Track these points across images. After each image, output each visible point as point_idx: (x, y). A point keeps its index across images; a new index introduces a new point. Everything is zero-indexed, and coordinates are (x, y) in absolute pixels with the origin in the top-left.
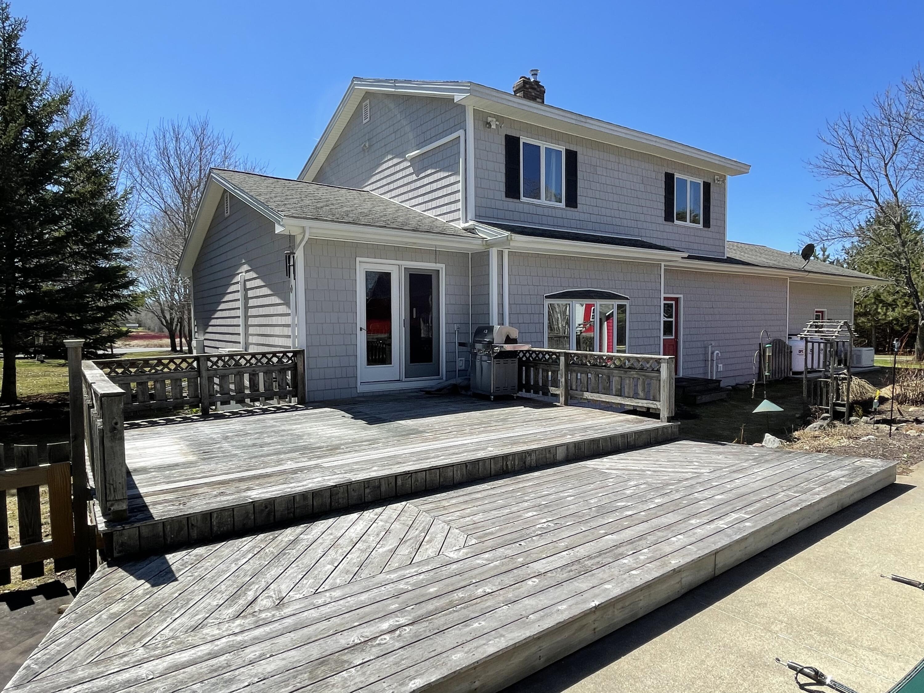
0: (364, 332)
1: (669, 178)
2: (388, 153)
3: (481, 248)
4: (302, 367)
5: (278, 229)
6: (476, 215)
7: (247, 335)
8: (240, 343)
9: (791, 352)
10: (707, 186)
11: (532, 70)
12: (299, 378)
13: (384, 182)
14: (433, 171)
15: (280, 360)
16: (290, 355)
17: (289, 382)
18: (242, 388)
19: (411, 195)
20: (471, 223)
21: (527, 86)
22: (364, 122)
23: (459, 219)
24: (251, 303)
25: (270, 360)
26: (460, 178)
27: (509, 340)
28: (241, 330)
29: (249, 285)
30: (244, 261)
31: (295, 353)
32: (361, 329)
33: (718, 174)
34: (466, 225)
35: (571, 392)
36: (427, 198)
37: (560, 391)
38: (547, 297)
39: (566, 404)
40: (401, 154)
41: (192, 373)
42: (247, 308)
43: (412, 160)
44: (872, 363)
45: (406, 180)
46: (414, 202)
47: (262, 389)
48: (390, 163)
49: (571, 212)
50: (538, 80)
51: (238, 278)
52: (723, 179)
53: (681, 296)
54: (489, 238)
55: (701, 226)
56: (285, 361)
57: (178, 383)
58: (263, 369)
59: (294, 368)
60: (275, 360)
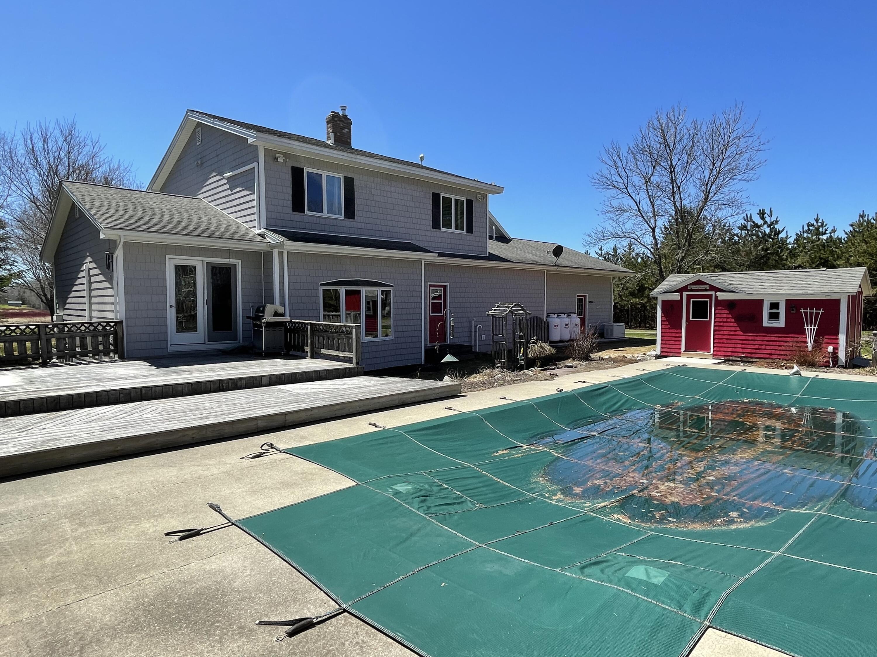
0: (174, 310)
1: (436, 197)
2: (213, 171)
3: (268, 249)
4: (121, 333)
5: (102, 236)
6: (267, 224)
7: (91, 310)
8: (85, 317)
9: (548, 326)
10: (470, 203)
11: (341, 106)
12: (119, 340)
13: (211, 193)
14: (241, 189)
15: (104, 327)
16: (112, 324)
17: (112, 343)
18: (74, 347)
19: (228, 205)
20: (263, 230)
21: (336, 119)
22: (198, 144)
23: (255, 227)
24: (94, 286)
25: (96, 327)
26: (255, 197)
27: (276, 314)
28: (86, 307)
29: (92, 272)
30: (88, 254)
31: (116, 323)
32: (171, 306)
33: (480, 193)
34: (259, 231)
35: (315, 349)
36: (237, 208)
37: (308, 349)
38: (321, 285)
39: (312, 357)
40: (221, 173)
41: (34, 336)
42: (90, 290)
43: (229, 178)
44: (623, 335)
45: (225, 194)
46: (230, 210)
47: (90, 348)
48: (215, 179)
49: (349, 222)
50: (346, 114)
51: (84, 268)
52: (485, 197)
53: (448, 284)
54: (273, 242)
55: (465, 232)
56: (108, 328)
57: (23, 343)
58: (90, 334)
59: (115, 333)
60: (100, 328)
